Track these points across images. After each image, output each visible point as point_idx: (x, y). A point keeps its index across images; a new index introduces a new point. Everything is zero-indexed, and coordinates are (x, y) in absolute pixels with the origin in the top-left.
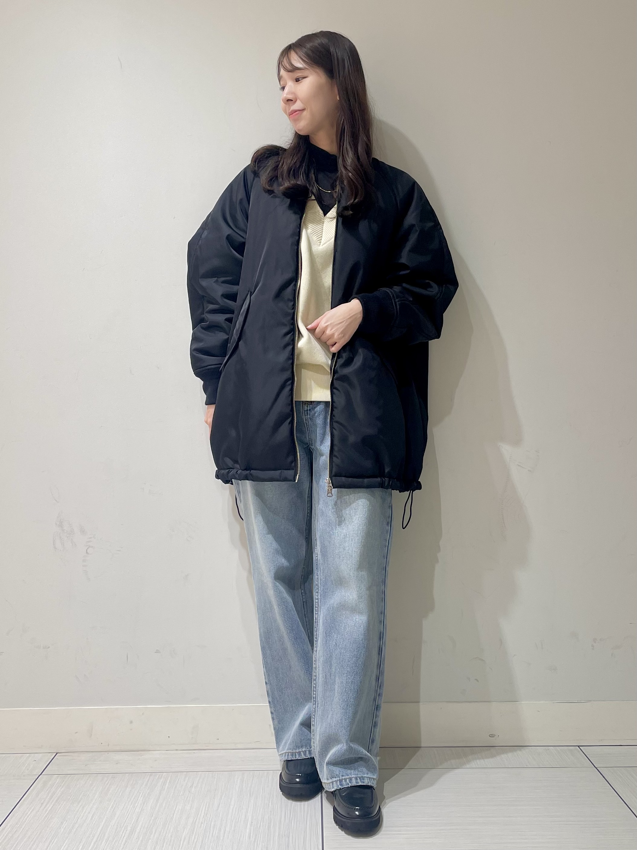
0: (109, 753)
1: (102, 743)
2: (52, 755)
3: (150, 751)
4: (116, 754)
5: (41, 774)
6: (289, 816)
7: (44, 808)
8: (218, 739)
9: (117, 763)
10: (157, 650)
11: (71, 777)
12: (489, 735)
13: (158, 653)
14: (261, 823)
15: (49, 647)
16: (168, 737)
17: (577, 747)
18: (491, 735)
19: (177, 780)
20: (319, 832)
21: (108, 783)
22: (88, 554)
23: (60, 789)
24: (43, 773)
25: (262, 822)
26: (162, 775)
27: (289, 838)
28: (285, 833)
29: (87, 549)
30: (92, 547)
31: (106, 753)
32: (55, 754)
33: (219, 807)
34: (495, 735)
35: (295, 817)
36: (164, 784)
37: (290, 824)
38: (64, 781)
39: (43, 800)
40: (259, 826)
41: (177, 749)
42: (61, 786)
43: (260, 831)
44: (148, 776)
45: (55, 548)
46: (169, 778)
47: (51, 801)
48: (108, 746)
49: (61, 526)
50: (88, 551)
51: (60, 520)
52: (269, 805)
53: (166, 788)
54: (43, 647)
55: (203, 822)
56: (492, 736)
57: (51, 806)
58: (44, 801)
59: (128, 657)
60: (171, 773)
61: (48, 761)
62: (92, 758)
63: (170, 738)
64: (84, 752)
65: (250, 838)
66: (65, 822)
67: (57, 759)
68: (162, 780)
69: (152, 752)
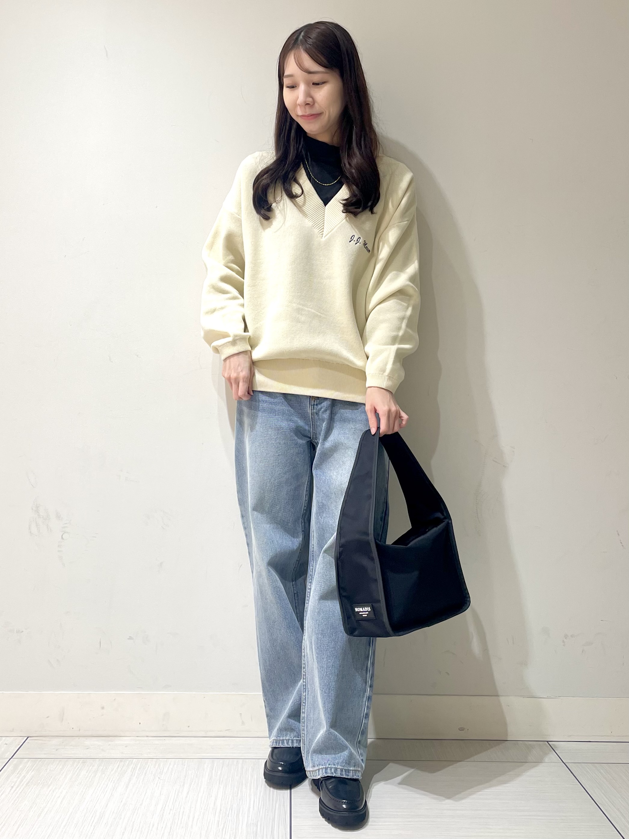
0: (80, 738)
1: (73, 728)
2: (23, 739)
3: (120, 737)
4: (86, 739)
5: (11, 758)
6: (257, 804)
7: (15, 791)
8: (189, 727)
9: (88, 748)
10: (130, 637)
11: (42, 761)
12: (459, 728)
13: (131, 639)
14: (229, 811)
15: (22, 632)
16: (139, 723)
17: (546, 742)
18: (460, 728)
19: (147, 767)
20: (287, 820)
21: (79, 767)
22: (63, 539)
23: (31, 772)
24: (14, 756)
25: (231, 810)
26: (133, 761)
27: (257, 826)
28: (253, 821)
29: (63, 535)
30: (68, 533)
31: (78, 738)
32: (26, 738)
33: (188, 793)
34: (464, 728)
35: (264, 805)
36: (134, 769)
37: (259, 812)
38: (34, 765)
39: (13, 784)
40: (227, 814)
41: (148, 735)
42: (31, 770)
43: (229, 820)
44: (119, 762)
45: (30, 532)
46: (140, 764)
47: (22, 784)
48: (79, 730)
49: (37, 511)
50: (63, 537)
51: (37, 505)
52: (238, 793)
53: (136, 774)
54: (17, 630)
55: (172, 808)
56: (462, 729)
57: (22, 789)
58: (15, 784)
59: (101, 642)
60: (142, 759)
61: (19, 745)
62: (63, 743)
63: (141, 724)
64: (56, 737)
65: (218, 826)
66: (35, 805)
67: (28, 743)
68: (132, 766)
69: (123, 738)
